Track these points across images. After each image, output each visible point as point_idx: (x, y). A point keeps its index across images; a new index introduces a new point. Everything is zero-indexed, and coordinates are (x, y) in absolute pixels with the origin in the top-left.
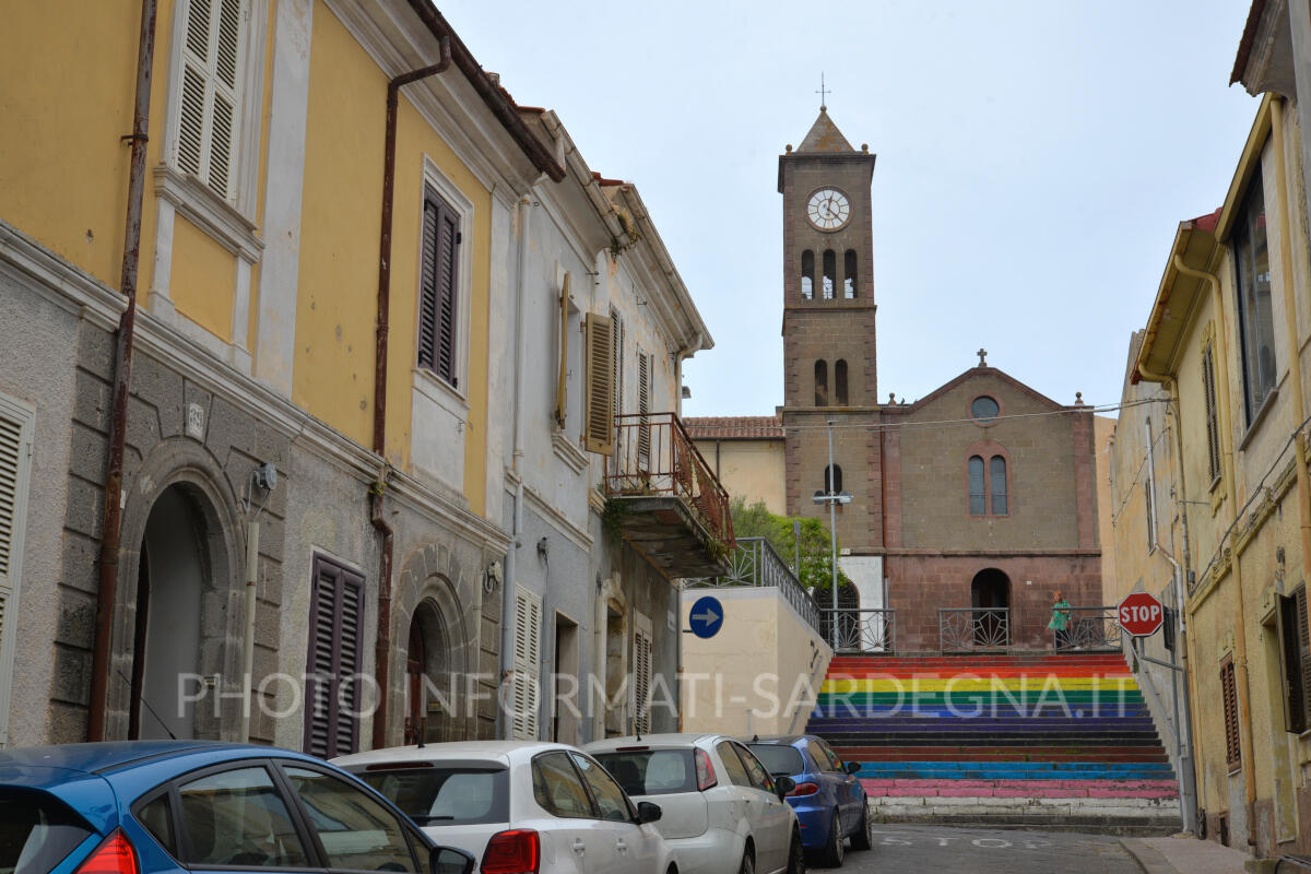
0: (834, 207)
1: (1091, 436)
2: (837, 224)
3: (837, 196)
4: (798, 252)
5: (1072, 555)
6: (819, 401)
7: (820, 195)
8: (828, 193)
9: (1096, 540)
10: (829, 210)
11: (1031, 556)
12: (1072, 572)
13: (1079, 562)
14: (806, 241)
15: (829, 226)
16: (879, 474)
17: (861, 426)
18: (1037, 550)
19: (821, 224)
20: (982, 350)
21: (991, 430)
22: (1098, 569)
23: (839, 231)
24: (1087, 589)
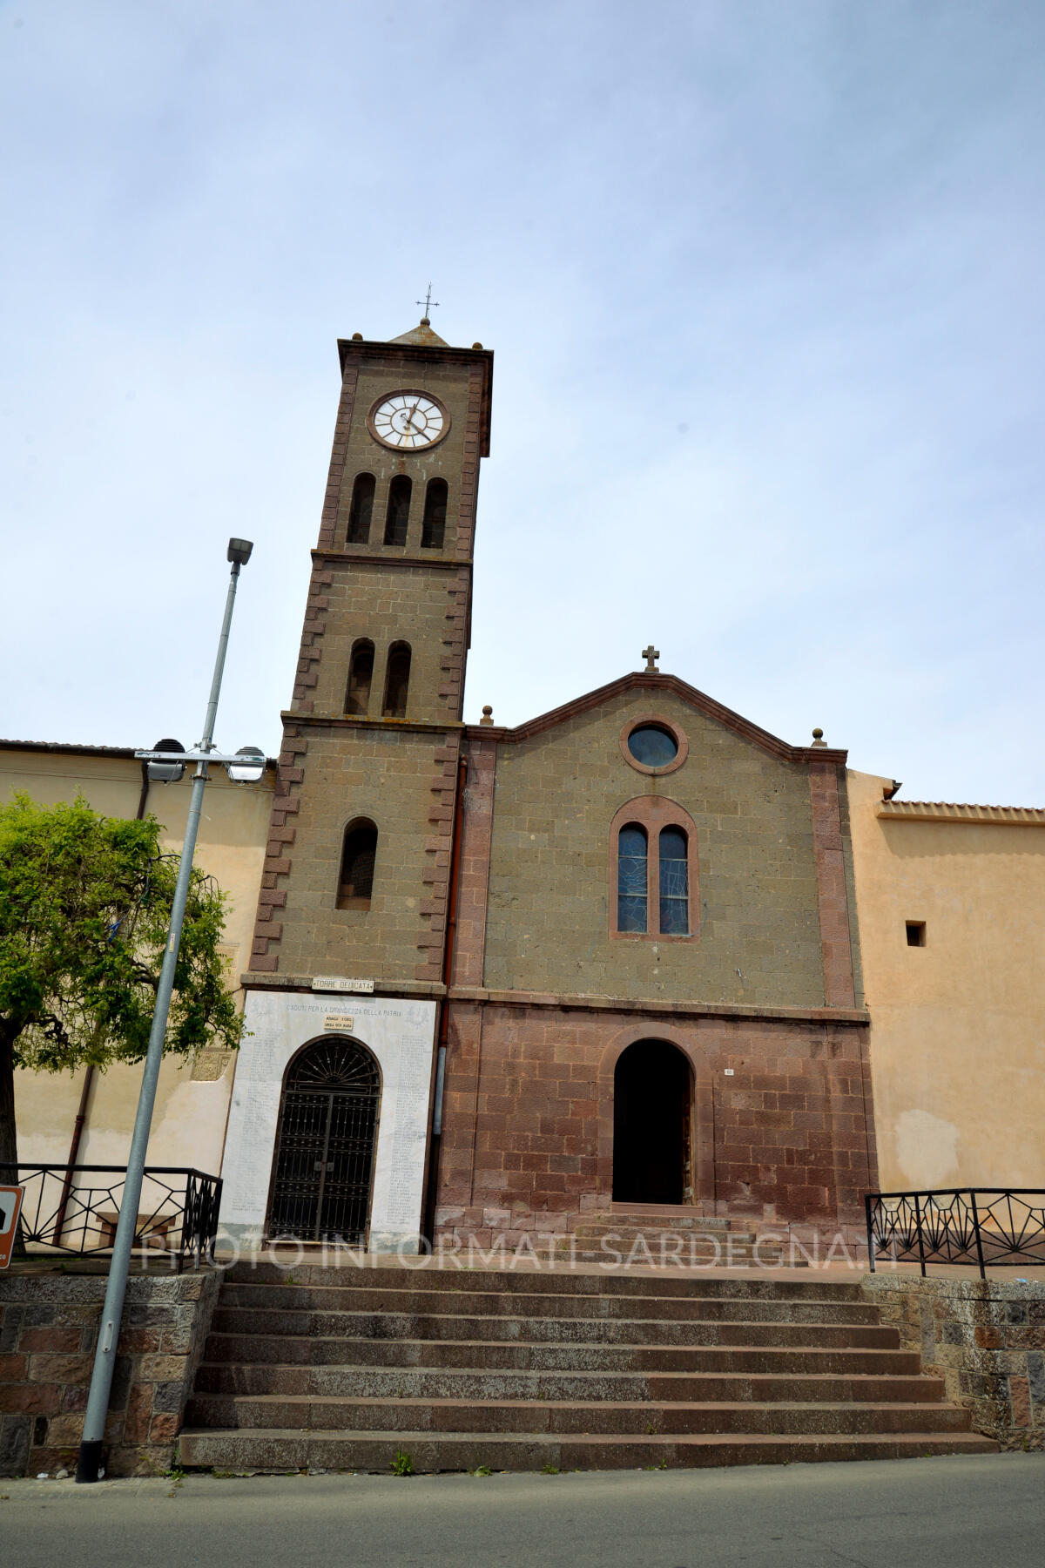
0: (418, 420)
1: (842, 804)
2: (420, 442)
3: (424, 404)
4: (350, 474)
5: (811, 1022)
6: (351, 705)
7: (398, 402)
8: (411, 401)
9: (857, 994)
10: (409, 422)
11: (733, 1019)
12: (813, 1056)
13: (826, 1038)
14: (365, 460)
15: (407, 443)
16: (447, 843)
17: (422, 752)
18: (745, 1008)
19: (393, 440)
20: (651, 648)
21: (663, 781)
22: (863, 1053)
23: (423, 451)
24: (845, 1090)
